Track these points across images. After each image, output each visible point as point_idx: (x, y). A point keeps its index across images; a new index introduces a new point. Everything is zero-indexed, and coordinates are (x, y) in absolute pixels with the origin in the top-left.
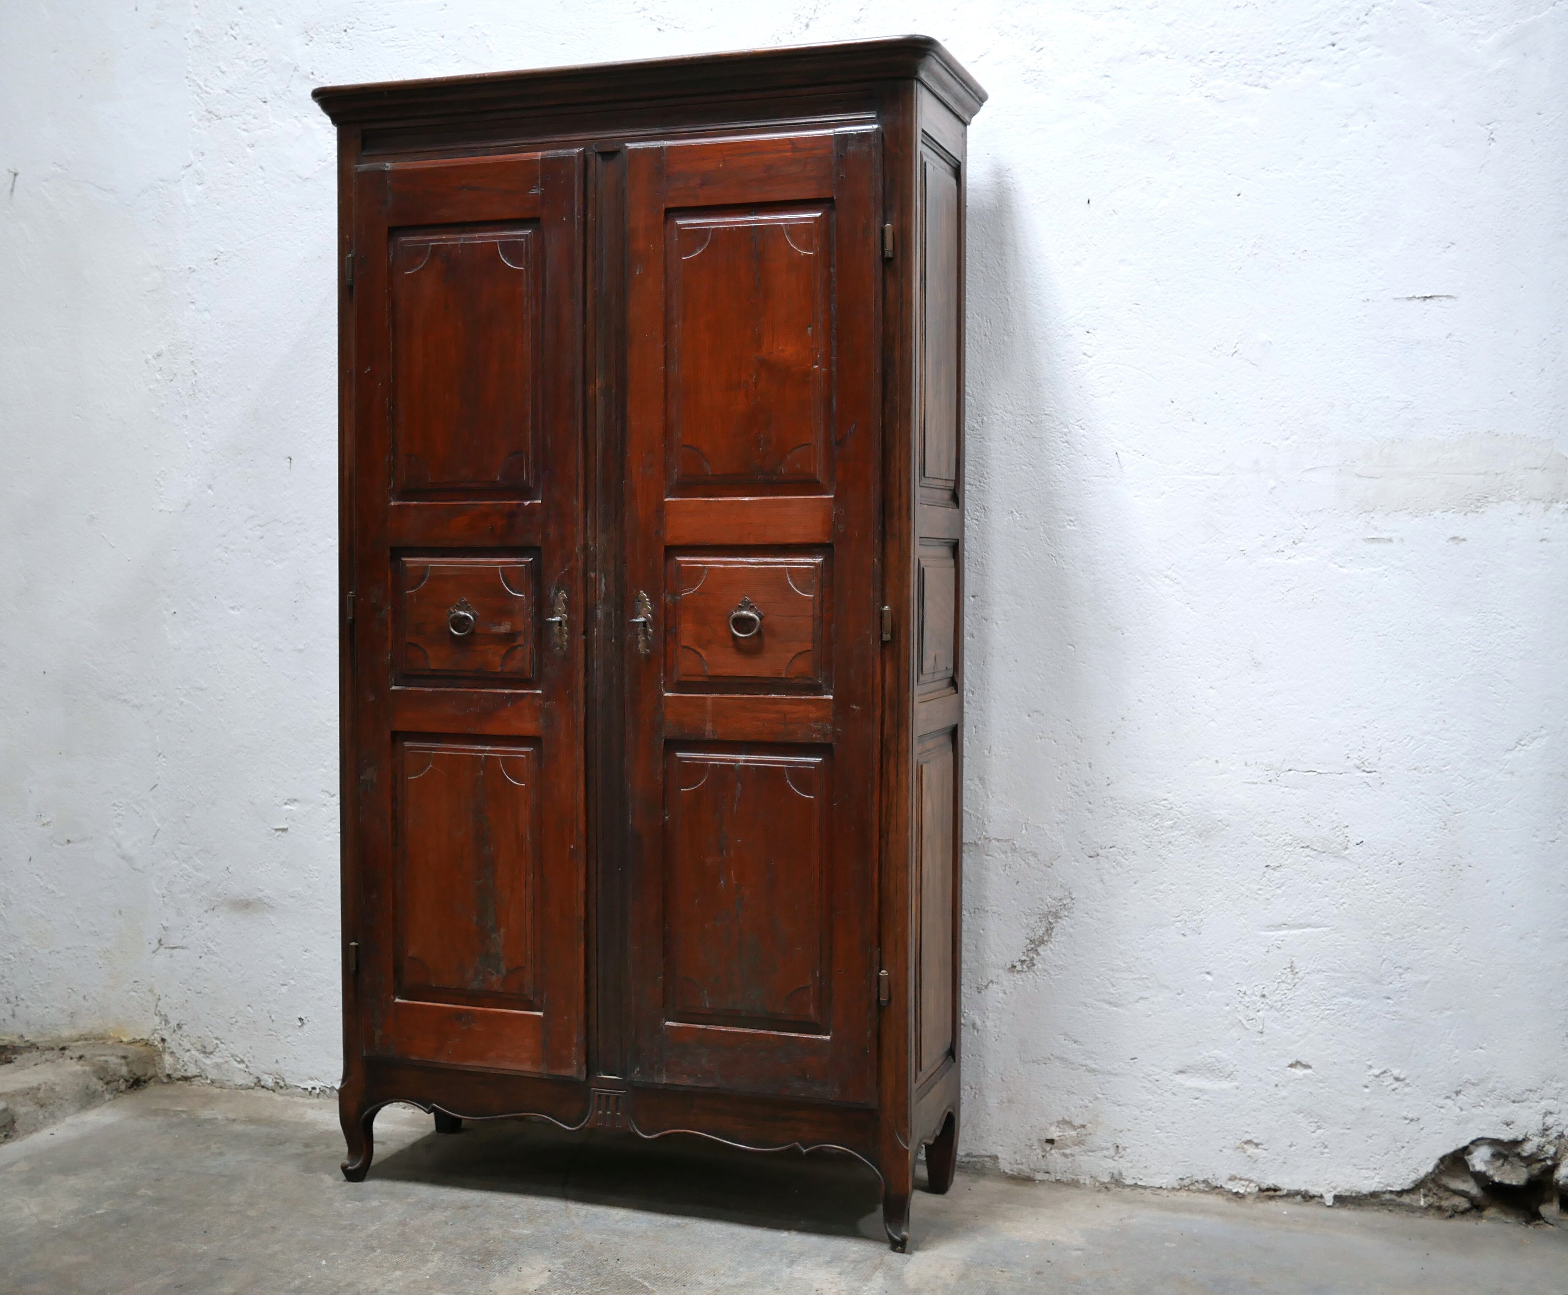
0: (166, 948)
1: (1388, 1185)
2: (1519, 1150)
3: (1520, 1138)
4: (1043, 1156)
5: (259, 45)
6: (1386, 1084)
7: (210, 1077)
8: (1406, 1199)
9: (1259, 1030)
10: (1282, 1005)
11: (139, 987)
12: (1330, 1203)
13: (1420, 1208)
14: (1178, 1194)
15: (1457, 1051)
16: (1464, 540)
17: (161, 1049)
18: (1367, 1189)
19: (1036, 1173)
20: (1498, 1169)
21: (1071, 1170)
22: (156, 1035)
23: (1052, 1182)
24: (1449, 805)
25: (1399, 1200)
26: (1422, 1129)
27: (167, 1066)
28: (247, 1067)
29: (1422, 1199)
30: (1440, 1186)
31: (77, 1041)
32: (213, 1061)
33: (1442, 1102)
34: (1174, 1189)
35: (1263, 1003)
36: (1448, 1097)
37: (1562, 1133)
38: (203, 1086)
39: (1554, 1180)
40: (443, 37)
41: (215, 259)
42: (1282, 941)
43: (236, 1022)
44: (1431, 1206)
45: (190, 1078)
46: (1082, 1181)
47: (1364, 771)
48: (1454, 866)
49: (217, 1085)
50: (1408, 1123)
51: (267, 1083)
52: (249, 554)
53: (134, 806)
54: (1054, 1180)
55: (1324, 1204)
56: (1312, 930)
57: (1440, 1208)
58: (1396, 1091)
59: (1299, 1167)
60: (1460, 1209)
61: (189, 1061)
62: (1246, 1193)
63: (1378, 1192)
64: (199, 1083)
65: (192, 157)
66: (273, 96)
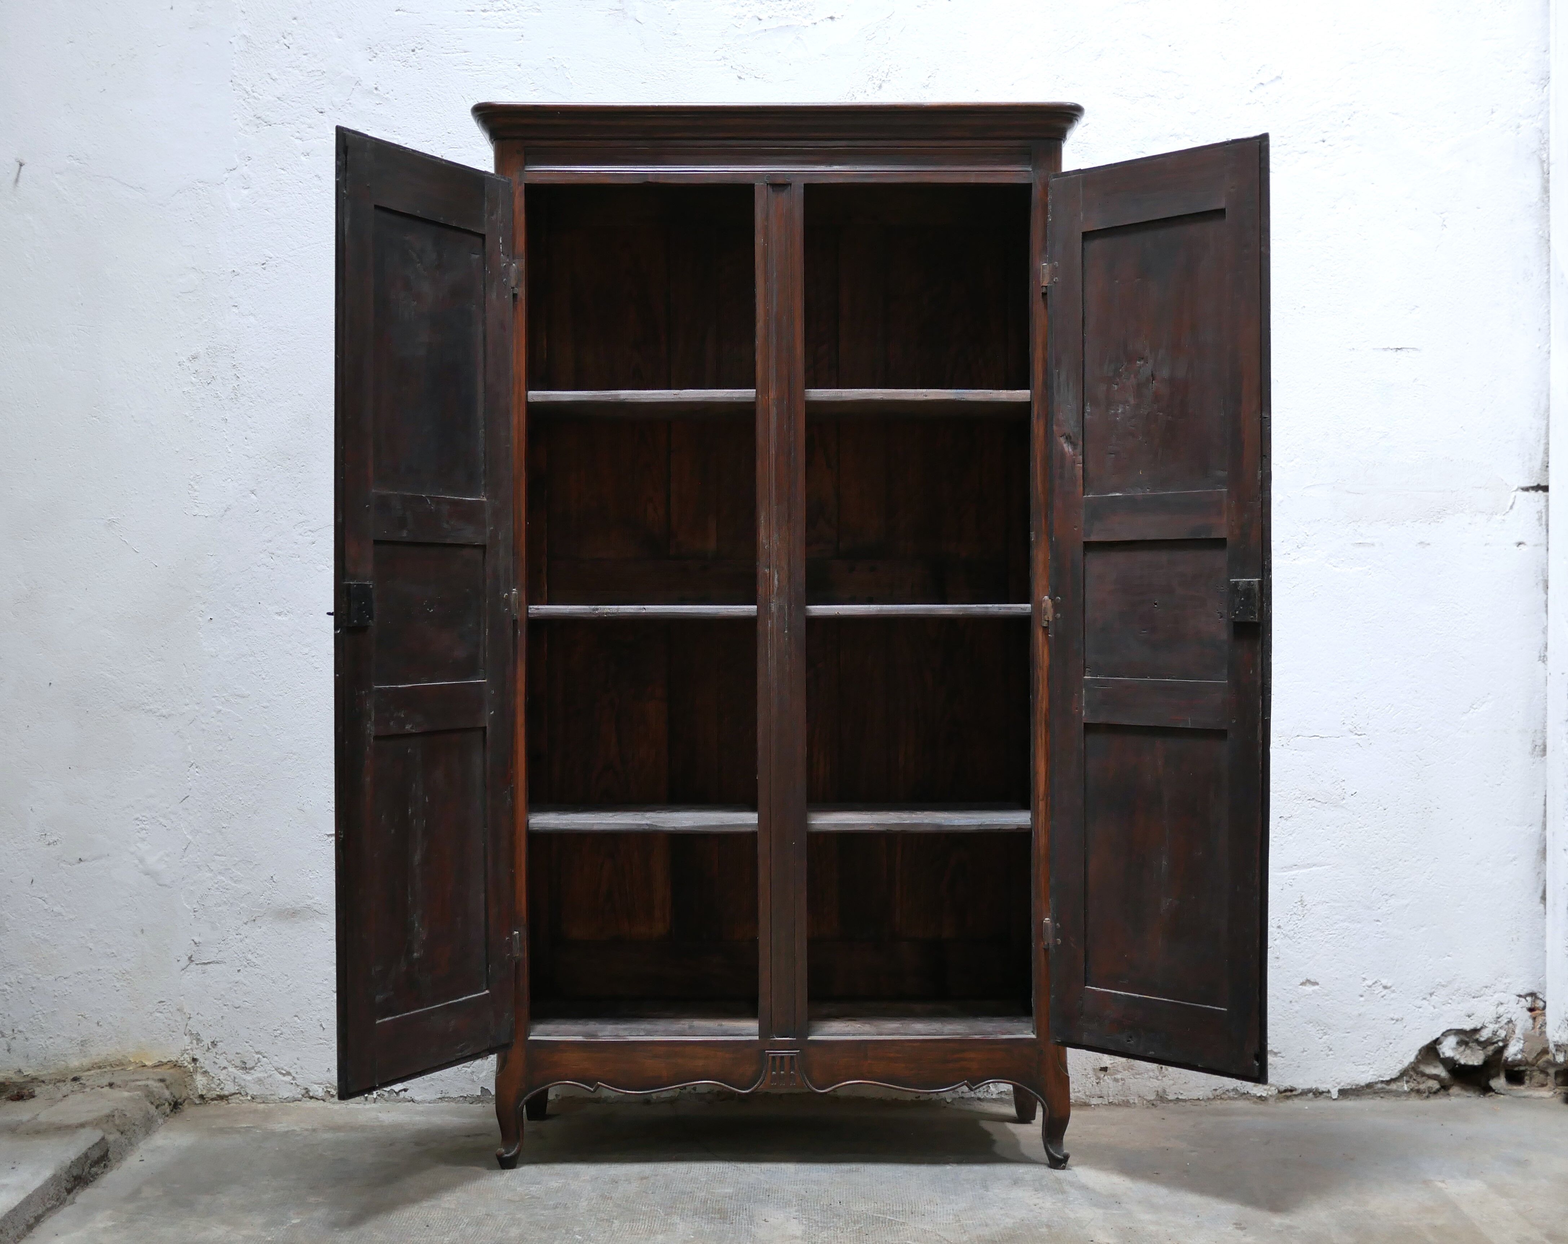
0: (197, 964)
1: (1380, 1076)
2: (1477, 1036)
3: (1479, 1028)
4: (1097, 1083)
5: (315, 56)
6: (1376, 992)
7: (250, 1093)
8: (1393, 1086)
9: (1276, 956)
10: (1295, 933)
11: (165, 1007)
12: (1335, 1097)
13: (1405, 1092)
14: (1214, 1102)
15: (1431, 960)
16: (1429, 544)
17: (192, 1069)
18: (1364, 1081)
19: (1091, 1099)
20: (1462, 1053)
21: (1122, 1093)
22: (186, 1056)
23: (1105, 1105)
24: (1421, 760)
25: (1388, 1088)
26: (1405, 1027)
27: (199, 1086)
28: (294, 1078)
29: (1405, 1085)
30: (1417, 1073)
31: (89, 1070)
32: (254, 1076)
33: (1419, 1002)
34: (1209, 1099)
35: (1279, 933)
36: (1424, 999)
37: (1511, 1019)
38: (243, 1103)
39: (1504, 1058)
40: (519, 65)
41: (263, 264)
42: (1294, 879)
43: (281, 1034)
44: (1412, 1090)
45: (227, 1097)
46: (1132, 1101)
47: (1356, 734)
48: (1426, 808)
49: (259, 1100)
50: (1394, 1024)
51: (316, 1093)
52: (299, 559)
53: (161, 820)
54: (1107, 1103)
55: (1331, 1097)
56: (1318, 868)
57: (1418, 1092)
58: (1385, 997)
59: (1310, 1068)
60: (1434, 1090)
61: (225, 1080)
62: (1268, 1096)
63: (1372, 1083)
64: (237, 1101)
65: (237, 161)
66: (331, 107)
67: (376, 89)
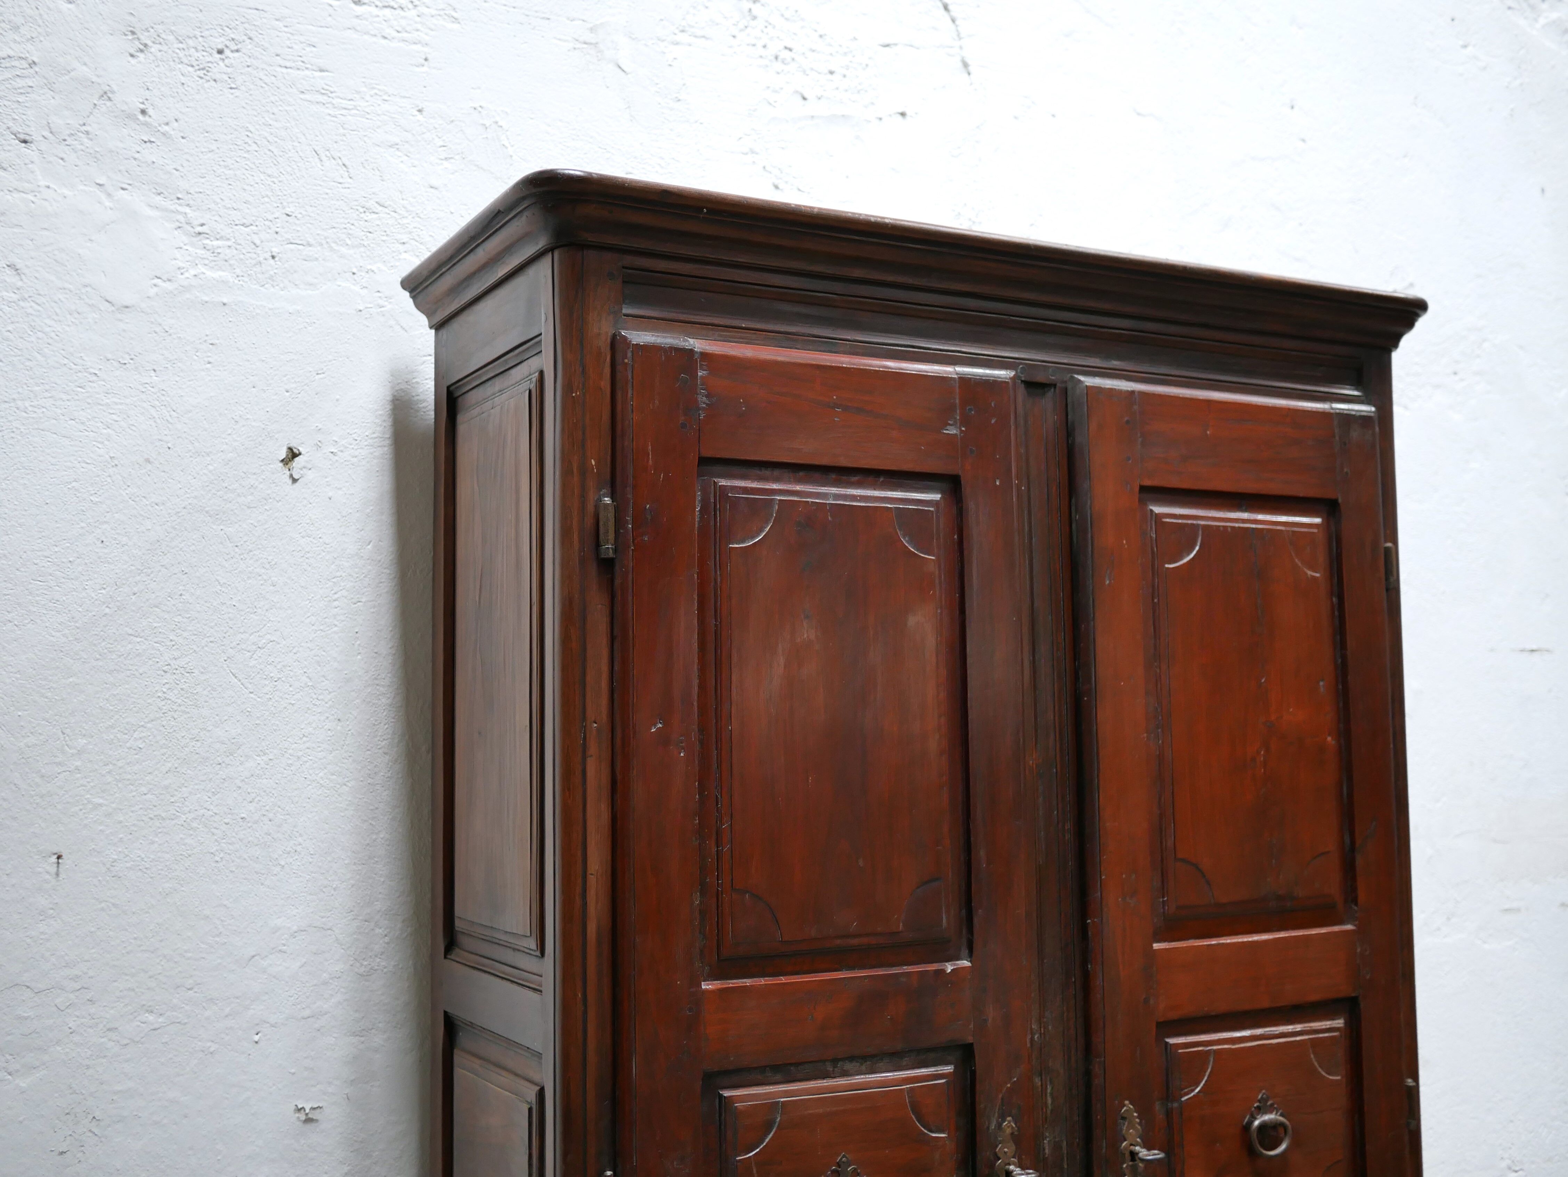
66: (46, 133)
67: (143, 112)
